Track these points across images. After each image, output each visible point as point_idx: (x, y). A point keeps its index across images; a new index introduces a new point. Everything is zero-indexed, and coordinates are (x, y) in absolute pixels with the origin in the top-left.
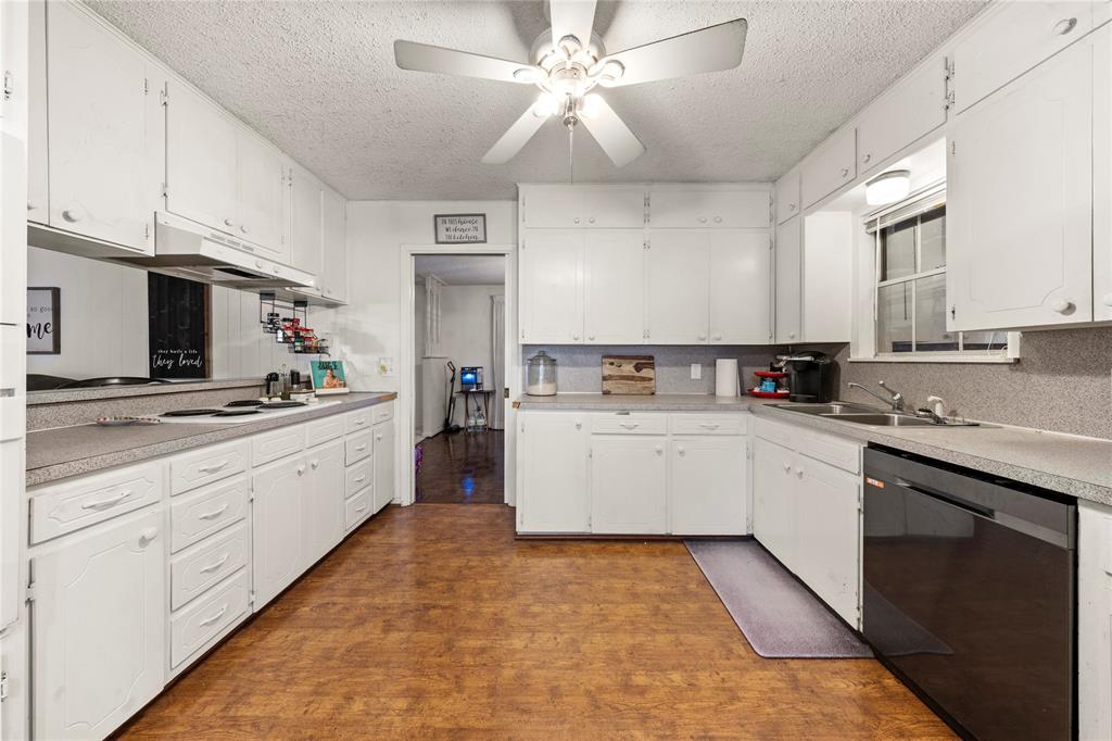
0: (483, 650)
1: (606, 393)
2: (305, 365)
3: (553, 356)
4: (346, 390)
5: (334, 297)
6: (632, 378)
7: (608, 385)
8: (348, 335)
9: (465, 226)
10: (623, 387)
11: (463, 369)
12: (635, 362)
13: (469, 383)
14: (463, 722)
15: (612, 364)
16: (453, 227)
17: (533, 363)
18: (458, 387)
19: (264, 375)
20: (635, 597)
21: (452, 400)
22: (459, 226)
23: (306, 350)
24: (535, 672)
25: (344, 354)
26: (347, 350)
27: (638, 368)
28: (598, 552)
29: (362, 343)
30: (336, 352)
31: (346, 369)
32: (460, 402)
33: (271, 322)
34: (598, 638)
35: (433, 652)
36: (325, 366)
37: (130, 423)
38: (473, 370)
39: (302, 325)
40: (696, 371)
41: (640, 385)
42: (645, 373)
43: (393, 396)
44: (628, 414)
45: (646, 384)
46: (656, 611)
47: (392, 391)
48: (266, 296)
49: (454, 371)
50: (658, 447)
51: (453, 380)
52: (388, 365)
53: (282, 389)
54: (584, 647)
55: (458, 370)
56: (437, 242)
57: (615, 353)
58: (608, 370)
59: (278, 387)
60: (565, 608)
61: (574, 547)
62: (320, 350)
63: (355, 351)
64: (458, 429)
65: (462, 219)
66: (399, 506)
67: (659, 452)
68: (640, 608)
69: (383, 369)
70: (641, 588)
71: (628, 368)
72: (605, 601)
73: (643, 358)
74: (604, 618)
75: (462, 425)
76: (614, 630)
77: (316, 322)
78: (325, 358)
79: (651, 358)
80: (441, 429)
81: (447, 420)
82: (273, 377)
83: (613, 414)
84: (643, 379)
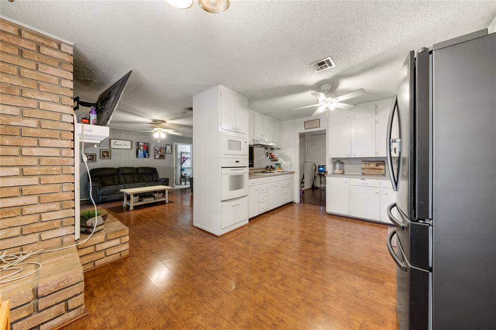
1: (363, 174)
2: (273, 164)
3: (343, 161)
4: (281, 170)
5: (279, 147)
6: (375, 169)
7: (364, 171)
8: (282, 156)
10: (372, 172)
11: (319, 166)
12: (376, 163)
13: (322, 171)
15: (366, 164)
16: (309, 124)
17: (334, 163)
18: (317, 172)
19: (266, 166)
21: (315, 177)
22: (312, 124)
23: (274, 160)
24: (321, 231)
25: (281, 161)
26: (282, 160)
27: (377, 165)
29: (286, 158)
30: (280, 161)
31: (282, 166)
32: (318, 178)
33: (267, 154)
34: (340, 231)
36: (277, 164)
38: (323, 166)
39: (272, 154)
41: (377, 171)
42: (380, 167)
43: (293, 173)
44: (364, 179)
45: (381, 171)
46: (362, 232)
47: (293, 171)
48: (266, 148)
49: (316, 167)
50: (376, 191)
51: (315, 170)
52: (292, 164)
53: (269, 169)
54: (336, 231)
55: (317, 166)
56: (305, 129)
57: (368, 160)
58: (364, 166)
59: (268, 169)
60: (335, 226)
61: (345, 219)
62: (276, 160)
63: (284, 160)
64: (317, 188)
65: (312, 121)
66: (295, 203)
67: (377, 193)
69: (291, 165)
71: (373, 165)
73: (380, 162)
74: (345, 230)
75: (319, 187)
77: (276, 153)
78: (277, 162)
79: (384, 161)
80: (311, 187)
81: (313, 184)
82: (267, 167)
83: (359, 180)
84: (379, 169)
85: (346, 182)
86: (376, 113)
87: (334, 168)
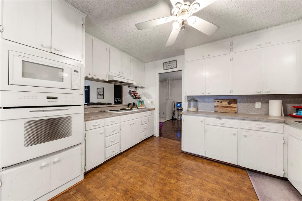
0: (163, 179)
1: (216, 112)
2: (136, 101)
3: (196, 99)
4: (144, 107)
5: (142, 86)
6: (227, 107)
7: (216, 109)
8: (145, 94)
9: (171, 64)
10: (223, 110)
11: (177, 103)
12: (228, 101)
13: (179, 107)
14: (152, 195)
15: (218, 102)
16: (168, 65)
17: (189, 101)
18: (176, 108)
19: (128, 104)
20: (217, 183)
21: (174, 111)
22: (170, 64)
23: (136, 98)
24: (175, 191)
25: (144, 99)
26: (145, 98)
27: (229, 103)
28: (208, 164)
29: (148, 96)
30: (143, 98)
31: (144, 102)
32: (176, 112)
33: (130, 92)
34: (198, 190)
35: (151, 174)
36: (140, 102)
37: (104, 112)
38: (180, 103)
39: (136, 92)
40: (258, 105)
41: (230, 109)
42: (232, 105)
43: (154, 109)
44: (221, 119)
45: (233, 109)
46: (224, 191)
47: (154, 108)
48: (129, 86)
49: (175, 103)
50: (234, 132)
51: (174, 106)
52: (153, 102)
53: (132, 106)
54: (192, 191)
55: (176, 103)
56: (164, 70)
57: (220, 98)
58: (216, 104)
60: (190, 177)
61: (200, 160)
62: (139, 98)
63: (146, 98)
64: (176, 119)
65: (170, 62)
66: (155, 136)
67: (234, 134)
68: (218, 187)
69: (152, 102)
70: (221, 180)
71: (225, 103)
72: (204, 180)
73: (232, 100)
74: (203, 185)
75: (177, 118)
76: (205, 190)
77: (139, 92)
78: (140, 100)
79: (236, 100)
80: (171, 119)
81: (173, 116)
82: (130, 104)
83: (215, 119)
84: (232, 107)
85: (202, 121)
86: (231, 50)
87: (189, 106)
